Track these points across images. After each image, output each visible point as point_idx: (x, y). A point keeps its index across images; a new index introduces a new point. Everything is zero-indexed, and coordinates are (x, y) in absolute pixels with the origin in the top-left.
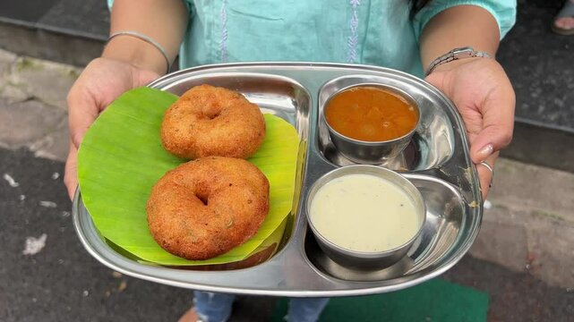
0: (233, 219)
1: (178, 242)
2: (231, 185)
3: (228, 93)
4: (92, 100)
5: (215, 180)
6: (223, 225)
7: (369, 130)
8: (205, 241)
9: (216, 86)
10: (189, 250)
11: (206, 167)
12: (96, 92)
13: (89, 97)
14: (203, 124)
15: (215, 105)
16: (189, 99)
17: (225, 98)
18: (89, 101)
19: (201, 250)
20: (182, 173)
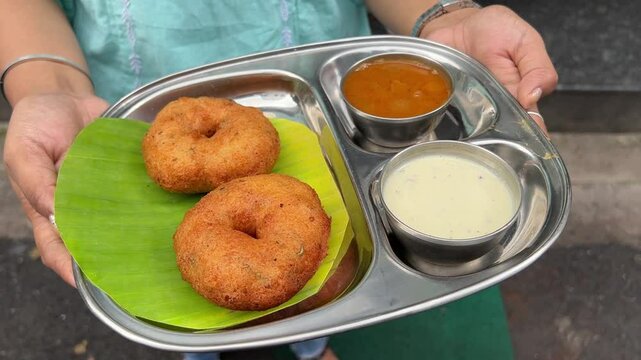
0: (303, 245)
1: (246, 292)
2: (282, 205)
3: (217, 102)
4: (41, 151)
5: (257, 205)
6: (293, 255)
7: (401, 104)
8: (280, 281)
9: (197, 96)
10: (263, 297)
11: (238, 193)
12: (44, 140)
13: (36, 148)
14: (205, 144)
15: (206, 119)
16: (172, 119)
17: (215, 109)
18: (37, 153)
19: (278, 293)
20: (210, 207)
